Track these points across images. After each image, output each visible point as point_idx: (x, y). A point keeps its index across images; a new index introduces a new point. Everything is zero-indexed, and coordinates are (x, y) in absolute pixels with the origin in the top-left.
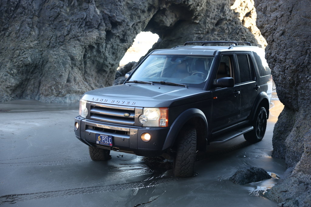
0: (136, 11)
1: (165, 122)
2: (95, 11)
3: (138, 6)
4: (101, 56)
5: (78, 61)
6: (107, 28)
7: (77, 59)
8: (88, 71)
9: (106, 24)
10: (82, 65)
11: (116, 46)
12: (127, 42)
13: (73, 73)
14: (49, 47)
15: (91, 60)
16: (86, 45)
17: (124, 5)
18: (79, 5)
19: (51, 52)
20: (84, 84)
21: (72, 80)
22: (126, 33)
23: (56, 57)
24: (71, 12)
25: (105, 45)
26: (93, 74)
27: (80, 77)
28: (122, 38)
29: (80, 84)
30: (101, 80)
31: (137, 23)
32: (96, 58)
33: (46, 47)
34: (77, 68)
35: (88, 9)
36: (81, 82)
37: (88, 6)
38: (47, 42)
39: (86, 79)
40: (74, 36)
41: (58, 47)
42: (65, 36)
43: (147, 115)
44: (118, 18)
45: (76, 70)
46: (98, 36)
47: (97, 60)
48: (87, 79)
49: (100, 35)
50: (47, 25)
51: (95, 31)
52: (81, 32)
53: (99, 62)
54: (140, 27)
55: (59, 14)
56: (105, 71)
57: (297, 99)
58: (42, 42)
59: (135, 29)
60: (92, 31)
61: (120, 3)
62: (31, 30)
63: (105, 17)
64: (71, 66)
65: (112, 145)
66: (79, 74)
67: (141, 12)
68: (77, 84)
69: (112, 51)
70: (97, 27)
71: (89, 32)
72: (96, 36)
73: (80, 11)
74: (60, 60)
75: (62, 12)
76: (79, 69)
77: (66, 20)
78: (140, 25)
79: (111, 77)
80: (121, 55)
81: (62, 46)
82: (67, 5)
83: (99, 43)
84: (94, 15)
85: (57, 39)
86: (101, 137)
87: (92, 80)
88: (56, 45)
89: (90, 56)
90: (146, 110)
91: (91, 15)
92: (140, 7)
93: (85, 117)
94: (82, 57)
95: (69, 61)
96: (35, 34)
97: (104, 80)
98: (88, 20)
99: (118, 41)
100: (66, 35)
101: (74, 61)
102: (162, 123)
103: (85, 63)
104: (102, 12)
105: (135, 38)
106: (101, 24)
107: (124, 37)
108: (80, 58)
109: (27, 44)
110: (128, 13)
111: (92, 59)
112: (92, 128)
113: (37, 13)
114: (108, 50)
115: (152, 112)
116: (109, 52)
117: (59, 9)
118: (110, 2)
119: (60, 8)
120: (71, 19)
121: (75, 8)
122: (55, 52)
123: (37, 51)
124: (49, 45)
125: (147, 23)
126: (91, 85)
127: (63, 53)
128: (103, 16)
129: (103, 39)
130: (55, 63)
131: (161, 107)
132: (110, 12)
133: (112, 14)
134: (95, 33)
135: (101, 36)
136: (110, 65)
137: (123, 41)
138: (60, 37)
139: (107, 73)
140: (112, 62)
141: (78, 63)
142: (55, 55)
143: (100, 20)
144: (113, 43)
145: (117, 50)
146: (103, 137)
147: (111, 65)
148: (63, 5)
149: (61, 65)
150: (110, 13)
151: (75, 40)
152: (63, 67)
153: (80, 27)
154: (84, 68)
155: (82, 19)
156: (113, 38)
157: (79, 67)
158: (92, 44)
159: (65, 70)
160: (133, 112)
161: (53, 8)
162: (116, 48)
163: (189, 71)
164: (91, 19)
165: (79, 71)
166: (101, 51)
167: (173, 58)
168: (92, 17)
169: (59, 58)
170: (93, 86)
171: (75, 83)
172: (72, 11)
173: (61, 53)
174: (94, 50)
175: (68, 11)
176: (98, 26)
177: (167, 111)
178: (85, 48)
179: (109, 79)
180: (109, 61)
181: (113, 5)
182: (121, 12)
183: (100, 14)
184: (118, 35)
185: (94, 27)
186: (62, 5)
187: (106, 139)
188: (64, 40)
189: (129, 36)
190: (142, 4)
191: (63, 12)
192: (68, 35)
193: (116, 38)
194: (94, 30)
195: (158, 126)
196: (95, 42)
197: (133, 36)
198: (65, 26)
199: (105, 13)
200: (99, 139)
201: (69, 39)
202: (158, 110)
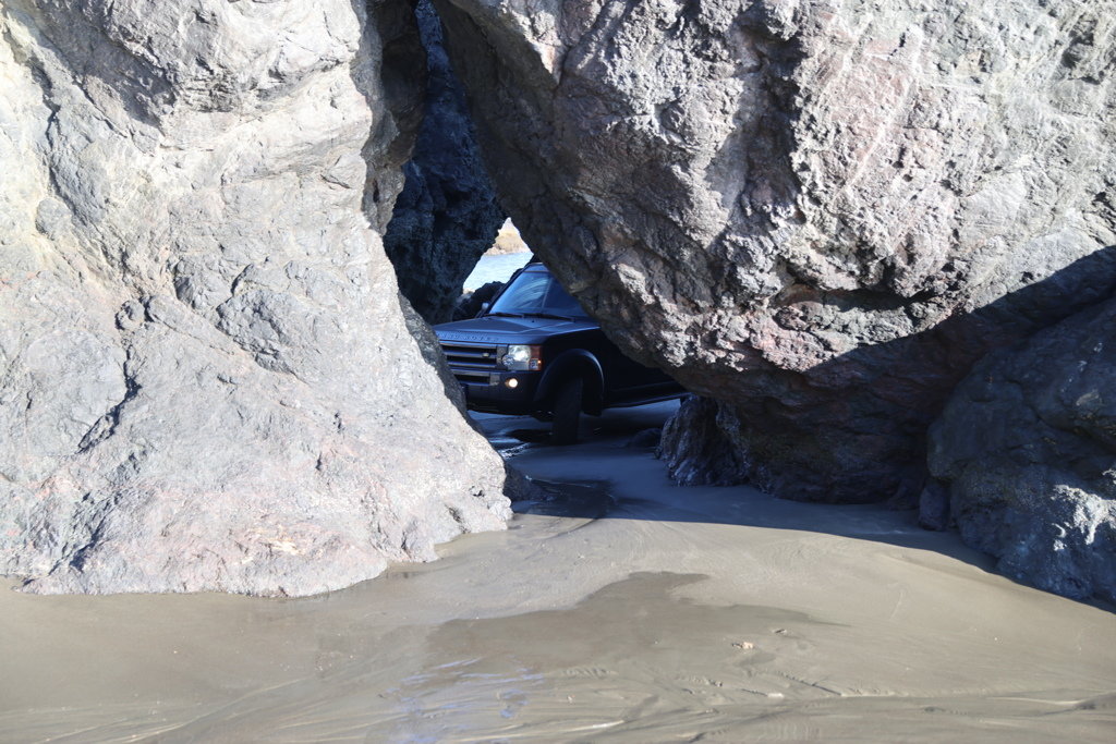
1: (537, 363)
4: (423, 271)
6: (437, 205)
9: (434, 198)
11: (456, 246)
12: (483, 238)
22: (479, 216)
25: (431, 245)
28: (470, 227)
43: (514, 355)
44: (461, 185)
46: (417, 224)
49: (421, 222)
63: (432, 182)
69: (447, 258)
70: (414, 204)
72: (413, 225)
80: (467, 269)
83: (418, 241)
90: (512, 348)
99: (461, 235)
102: (533, 366)
107: (475, 226)
114: (438, 256)
115: (519, 350)
116: (439, 261)
118: (444, 149)
128: (428, 179)
129: (428, 231)
131: (530, 345)
132: (444, 169)
133: (447, 174)
135: (424, 226)
136: (441, 291)
137: (472, 234)
139: (433, 309)
143: (421, 190)
144: (450, 241)
145: (459, 256)
147: (444, 289)
150: (444, 172)
156: (450, 230)
158: (402, 242)
160: (493, 351)
162: (457, 251)
166: (421, 258)
177: (540, 349)
180: (439, 282)
181: (450, 154)
182: (468, 170)
183: (422, 175)
184: (460, 221)
189: (485, 223)
193: (457, 229)
195: (528, 369)
197: (496, 222)
199: (432, 173)
202: (528, 348)
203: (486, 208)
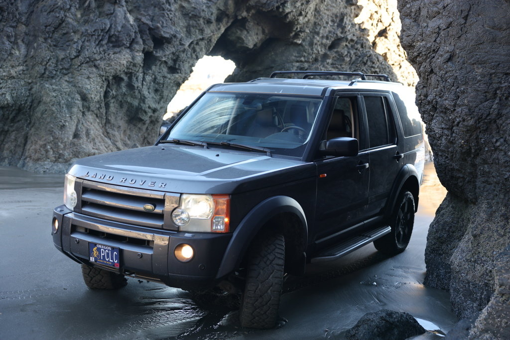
0: (196, 21)
1: (223, 222)
2: (125, 18)
3: (200, 13)
4: (135, 95)
5: (94, 101)
6: (146, 47)
7: (92, 98)
8: (112, 119)
9: (144, 41)
10: (101, 108)
11: (161, 78)
12: (181, 73)
13: (84, 122)
14: (43, 77)
15: (117, 101)
16: (108, 74)
17: (176, 10)
18: (99, 7)
19: (47, 86)
20: (104, 142)
21: (83, 135)
22: (178, 57)
23: (54, 94)
24: (83, 18)
25: (142, 76)
26: (121, 125)
27: (97, 130)
28: (171, 65)
29: (96, 140)
30: (135, 136)
31: (197, 40)
32: (126, 98)
33: (39, 78)
34: (92, 115)
35: (114, 15)
36: (99, 137)
37: (114, 9)
38: (40, 69)
39: (108, 133)
40: (88, 59)
41: (59, 78)
42: (72, 59)
43: (189, 208)
44: (164, 32)
45: (90, 117)
46: (130, 60)
47: (127, 101)
48: (110, 132)
49: (133, 58)
50: (41, 39)
51: (124, 53)
52: (100, 53)
53: (131, 105)
54: (203, 47)
55: (63, 21)
56: (141, 120)
57: (475, 182)
58: (32, 69)
59: (194, 51)
60: (120, 52)
61: (170, 5)
62: (12, 48)
63: (142, 29)
64: (81, 111)
65: (118, 265)
66: (97, 124)
67: (204, 22)
68: (91, 142)
69: (154, 87)
70: (128, 45)
71: (113, 54)
72: (127, 60)
73: (99, 17)
74: (63, 99)
75: (68, 17)
76: (95, 116)
77: (74, 32)
78: (202, 44)
79: (153, 131)
80: (170, 94)
81: (66, 76)
82: (77, 6)
83: (131, 73)
84: (124, 24)
85: (59, 64)
86: (99, 250)
87: (118, 135)
88: (55, 74)
89: (115, 94)
90: (186, 199)
91: (118, 25)
92: (202, 14)
93: (73, 210)
94: (102, 95)
95: (78, 102)
96: (20, 54)
97: (140, 135)
98: (112, 33)
99: (165, 70)
100: (73, 57)
101: (86, 101)
102: (217, 225)
103: (107, 106)
104: (137, 20)
105: (193, 65)
106: (136, 40)
107: (175, 64)
108: (97, 98)
109: (4, 71)
110: (182, 23)
111: (120, 100)
112: (83, 231)
113: (24, 19)
114: (147, 85)
115: (197, 202)
116: (149, 89)
117: (62, 12)
118: (152, 5)
119: (65, 11)
120: (84, 31)
121: (90, 12)
122: (54, 87)
123: (22, 83)
124: (44, 73)
125: (215, 42)
126: (117, 143)
127: (68, 87)
128: (139, 26)
129: (139, 65)
130: (53, 105)
131: (215, 194)
132: (152, 20)
133: (154, 23)
134: (124, 56)
135: (135, 61)
136: (150, 110)
137: (173, 70)
138: (64, 61)
139: (144, 124)
140: (153, 106)
141: (93, 106)
142: (54, 91)
143: (134, 34)
144: (156, 74)
145: (163, 85)
146: (102, 250)
147: (152, 110)
148: (71, 6)
149: (63, 108)
150: (152, 22)
151: (90, 66)
152: (66, 111)
153: (99, 44)
154: (104, 114)
155: (102, 30)
156: (156, 65)
157: (95, 112)
158: (119, 73)
159: (70, 117)
160: (161, 202)
161: (53, 11)
162: (162, 82)
163: (277, 124)
164: (118, 31)
165: (95, 120)
166: (134, 86)
167: (247, 99)
168: (119, 29)
169: (60, 96)
170: (120, 144)
171: (87, 140)
172: (86, 18)
173: (63, 87)
174: (123, 84)
175: (79, 16)
176: (131, 44)
177: (227, 201)
178: (107, 80)
179: (149, 134)
180: (148, 104)
181: (157, 9)
182: (170, 21)
183: (135, 24)
184: (164, 59)
185: (124, 44)
186: (68, 7)
187: (108, 254)
188: (70, 66)
189: (183, 62)
190: (206, 9)
191: (71, 18)
192: (77, 56)
193: (162, 66)
194: (122, 49)
195: (209, 230)
196: (124, 71)
197: (191, 62)
198: (73, 42)
199: (142, 22)
200: (95, 254)
201: (79, 64)
202: (210, 199)
203: (184, 51)
